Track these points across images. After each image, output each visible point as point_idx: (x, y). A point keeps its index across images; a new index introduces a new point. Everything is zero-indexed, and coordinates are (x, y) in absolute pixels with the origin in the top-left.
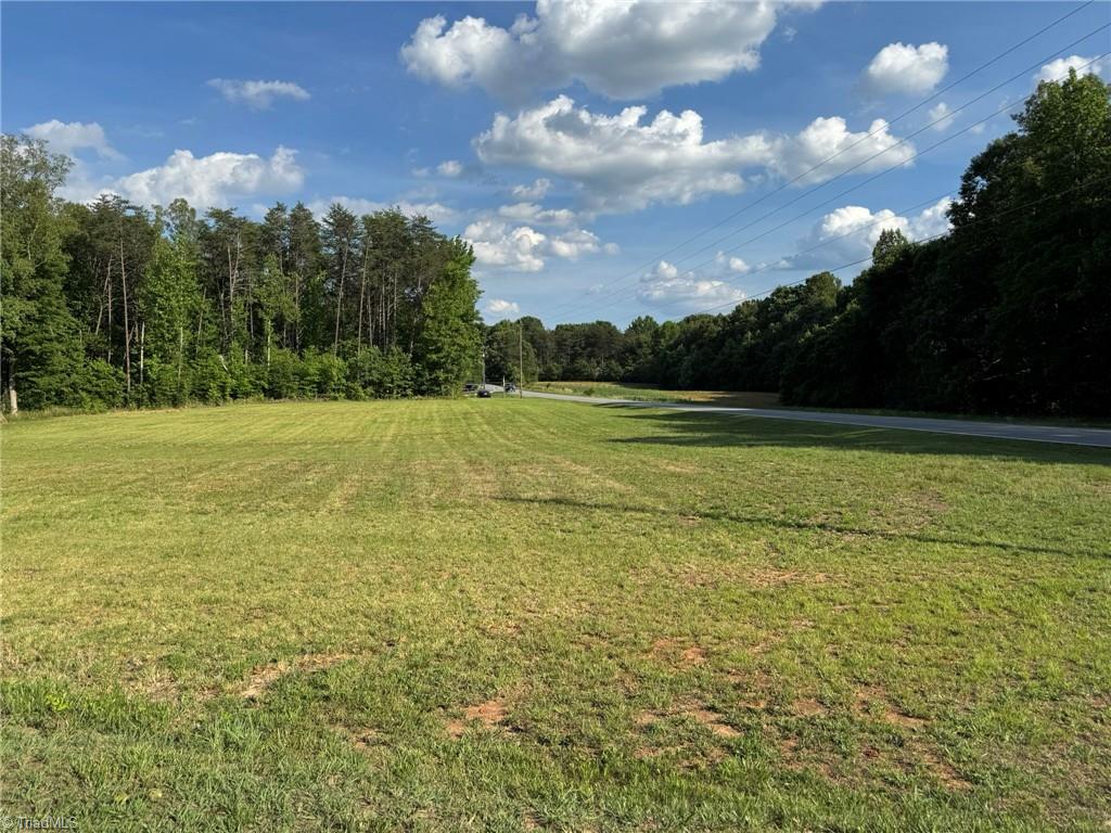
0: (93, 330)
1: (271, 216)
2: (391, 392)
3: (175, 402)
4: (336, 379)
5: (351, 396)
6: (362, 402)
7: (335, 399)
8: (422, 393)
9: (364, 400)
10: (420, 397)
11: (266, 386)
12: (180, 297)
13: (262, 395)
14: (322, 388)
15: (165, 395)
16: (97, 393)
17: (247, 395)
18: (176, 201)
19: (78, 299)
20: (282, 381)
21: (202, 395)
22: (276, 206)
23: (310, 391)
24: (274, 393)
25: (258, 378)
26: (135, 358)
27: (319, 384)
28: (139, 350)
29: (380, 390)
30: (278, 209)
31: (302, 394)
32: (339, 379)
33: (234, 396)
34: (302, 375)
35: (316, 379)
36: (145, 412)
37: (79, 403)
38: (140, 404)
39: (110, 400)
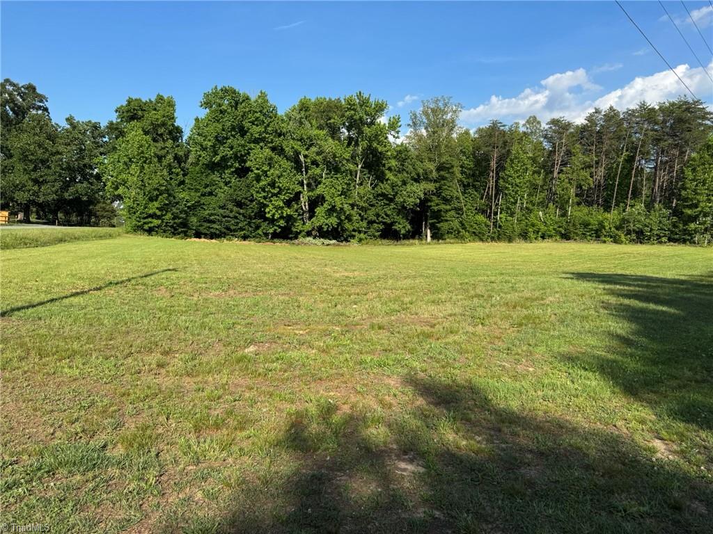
0: (482, 198)
1: (590, 119)
2: (649, 239)
3: (510, 240)
4: (607, 228)
5: (616, 241)
6: (623, 246)
7: (605, 242)
8: (675, 241)
9: (626, 244)
10: (672, 243)
11: (563, 232)
12: (521, 177)
13: (558, 238)
14: (597, 234)
15: (505, 235)
16: (474, 233)
17: (550, 236)
18: (530, 117)
19: (477, 181)
20: (572, 229)
21: (524, 236)
22: (594, 111)
23: (590, 235)
24: (566, 237)
25: (559, 227)
26: (496, 214)
27: (597, 231)
28: (498, 208)
29: (640, 237)
30: (596, 112)
31: (584, 237)
32: (610, 228)
33: (543, 237)
34: (586, 225)
35: (594, 228)
36: (494, 243)
37: (463, 238)
38: (493, 239)
39: (479, 236)
